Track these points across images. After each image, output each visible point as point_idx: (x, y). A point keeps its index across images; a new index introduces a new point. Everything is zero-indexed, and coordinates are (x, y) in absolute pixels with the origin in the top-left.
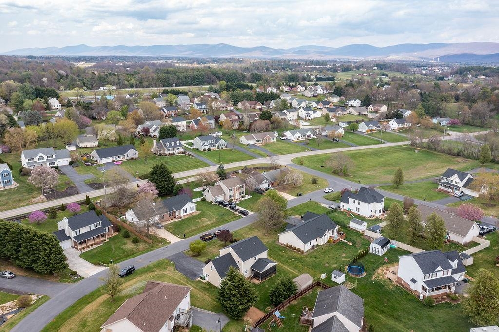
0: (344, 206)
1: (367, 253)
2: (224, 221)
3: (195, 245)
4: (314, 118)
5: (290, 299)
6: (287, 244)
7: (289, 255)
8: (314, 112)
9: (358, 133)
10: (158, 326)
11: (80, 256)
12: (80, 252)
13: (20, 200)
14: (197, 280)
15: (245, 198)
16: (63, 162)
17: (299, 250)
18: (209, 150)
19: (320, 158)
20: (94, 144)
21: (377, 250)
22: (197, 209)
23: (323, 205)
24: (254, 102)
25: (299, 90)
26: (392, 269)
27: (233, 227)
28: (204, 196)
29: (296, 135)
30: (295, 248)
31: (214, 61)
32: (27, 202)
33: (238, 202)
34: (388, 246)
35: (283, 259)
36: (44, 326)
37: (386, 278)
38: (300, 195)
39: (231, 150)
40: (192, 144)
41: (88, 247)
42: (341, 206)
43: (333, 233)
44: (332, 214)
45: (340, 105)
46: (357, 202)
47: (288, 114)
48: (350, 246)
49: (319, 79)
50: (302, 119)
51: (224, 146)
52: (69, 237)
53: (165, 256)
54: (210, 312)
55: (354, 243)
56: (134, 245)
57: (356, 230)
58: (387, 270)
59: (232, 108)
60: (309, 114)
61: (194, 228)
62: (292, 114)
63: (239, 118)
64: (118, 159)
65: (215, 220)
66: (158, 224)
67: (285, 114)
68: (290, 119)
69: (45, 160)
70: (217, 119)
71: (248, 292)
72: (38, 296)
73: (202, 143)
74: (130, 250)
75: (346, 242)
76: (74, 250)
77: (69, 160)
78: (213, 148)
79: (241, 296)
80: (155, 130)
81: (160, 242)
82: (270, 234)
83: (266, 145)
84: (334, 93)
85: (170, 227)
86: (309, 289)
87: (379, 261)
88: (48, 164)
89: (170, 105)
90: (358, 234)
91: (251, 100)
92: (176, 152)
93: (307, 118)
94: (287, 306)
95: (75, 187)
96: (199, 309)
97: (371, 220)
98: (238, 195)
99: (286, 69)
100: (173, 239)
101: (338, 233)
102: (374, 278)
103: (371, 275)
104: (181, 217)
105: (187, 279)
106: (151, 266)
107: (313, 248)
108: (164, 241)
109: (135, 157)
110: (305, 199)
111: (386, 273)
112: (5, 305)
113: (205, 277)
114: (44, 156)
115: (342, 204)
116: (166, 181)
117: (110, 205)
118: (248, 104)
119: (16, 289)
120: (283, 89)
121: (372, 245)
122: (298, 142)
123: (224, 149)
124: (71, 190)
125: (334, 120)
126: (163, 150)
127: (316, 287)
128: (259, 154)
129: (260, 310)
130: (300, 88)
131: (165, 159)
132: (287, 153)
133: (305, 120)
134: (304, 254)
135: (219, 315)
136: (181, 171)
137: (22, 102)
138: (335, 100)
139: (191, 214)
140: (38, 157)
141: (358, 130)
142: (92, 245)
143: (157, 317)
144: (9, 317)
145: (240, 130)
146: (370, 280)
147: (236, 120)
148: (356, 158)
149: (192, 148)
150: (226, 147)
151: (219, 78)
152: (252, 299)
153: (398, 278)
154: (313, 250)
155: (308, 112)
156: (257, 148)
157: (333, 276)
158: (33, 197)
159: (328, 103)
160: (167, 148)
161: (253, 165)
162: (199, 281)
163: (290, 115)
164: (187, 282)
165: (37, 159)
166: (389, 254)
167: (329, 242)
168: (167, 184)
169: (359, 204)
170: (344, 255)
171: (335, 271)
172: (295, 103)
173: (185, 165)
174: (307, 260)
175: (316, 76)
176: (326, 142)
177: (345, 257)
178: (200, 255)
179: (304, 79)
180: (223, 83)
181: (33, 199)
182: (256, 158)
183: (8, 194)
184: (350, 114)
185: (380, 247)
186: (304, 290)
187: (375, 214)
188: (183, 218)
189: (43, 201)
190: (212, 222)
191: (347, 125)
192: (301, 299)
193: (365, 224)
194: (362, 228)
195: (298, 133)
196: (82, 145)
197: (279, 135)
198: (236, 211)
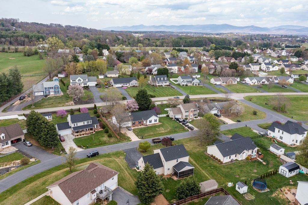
0: (271, 134)
1: (276, 173)
2: (175, 132)
3: (142, 145)
4: (273, 71)
5: (192, 198)
6: (212, 155)
7: (210, 164)
8: (273, 66)
9: (305, 83)
10: (80, 195)
11: (73, 140)
12: (74, 137)
13: (59, 103)
14: (134, 169)
15: (197, 119)
16: (92, 84)
17: (219, 161)
18: (187, 85)
19: (267, 98)
20: (116, 76)
21: (285, 172)
22: (159, 121)
23: (255, 131)
24: (230, 58)
25: (268, 52)
26: (293, 191)
27: (178, 137)
28: (169, 114)
29: (253, 81)
30: (217, 159)
31: (217, 34)
32: (63, 104)
33: (191, 120)
34: (297, 171)
35: (204, 165)
36: (25, 179)
37: (285, 198)
38: (239, 121)
39: (202, 87)
40: (176, 81)
41: (81, 135)
42: (268, 133)
43: (252, 153)
44: (259, 139)
45: (298, 63)
46: (281, 131)
47: (252, 67)
48: (264, 165)
49: (287, 47)
50: (263, 71)
51: (197, 84)
52: (71, 127)
53: (123, 149)
54: (130, 194)
55: (268, 164)
56: (108, 138)
57: (273, 154)
58: (289, 191)
59: (214, 61)
60: (269, 67)
61: (152, 133)
62: (255, 67)
63: (215, 67)
64: (125, 86)
65: (169, 130)
66: (130, 127)
67: (250, 67)
68: (253, 70)
69: (82, 82)
70: (200, 67)
71: (155, 185)
72: (35, 160)
73: (182, 80)
74: (104, 141)
75: (262, 161)
76: (72, 135)
77: (96, 83)
78: (189, 84)
79: (149, 187)
80: (155, 71)
81: (125, 139)
82: (203, 145)
83: (228, 86)
84: (294, 55)
85: (136, 130)
86: (213, 193)
87: (285, 182)
88: (83, 84)
89: (173, 57)
90: (275, 156)
91: (228, 57)
92: (164, 84)
93: (267, 70)
94: (189, 202)
95: (93, 99)
96: (123, 189)
97: (292, 147)
98: (192, 116)
99: (265, 40)
100: (134, 138)
101: (257, 153)
102: (273, 195)
103: (272, 192)
104: (147, 125)
105: (128, 167)
106: (111, 153)
107: (232, 161)
108: (128, 139)
109: (136, 85)
110: (242, 125)
111: (286, 193)
112: (16, 161)
113: (139, 167)
114: (81, 79)
115: (269, 132)
116: (145, 101)
117: (107, 112)
118: (225, 59)
119: (27, 153)
120: (255, 51)
121: (281, 167)
122: (254, 86)
123: (197, 85)
124: (90, 100)
125: (288, 73)
126: (155, 83)
127: (220, 192)
128: (221, 91)
129: (167, 200)
130: (269, 51)
131: (155, 88)
132: (242, 92)
133: (265, 72)
134: (223, 165)
135: (135, 197)
136: (162, 96)
137: (87, 50)
138: (295, 60)
139: (154, 124)
140: (78, 79)
141: (306, 81)
142: (83, 134)
143: (82, 189)
144: (12, 169)
145: (214, 75)
146: (269, 196)
147: (212, 68)
148: (297, 100)
149: (176, 83)
150: (199, 85)
151: (212, 43)
152: (157, 190)
153: (296, 200)
154: (231, 163)
155: (268, 66)
156: (221, 87)
157: (237, 186)
158: (67, 102)
159: (288, 61)
160: (158, 81)
161: (214, 98)
162: (135, 170)
163: (253, 67)
164: (126, 169)
165: (77, 81)
166: (296, 178)
167: (247, 159)
168: (145, 103)
169: (283, 134)
170: (256, 171)
171: (239, 183)
172: (261, 60)
173: (166, 93)
174: (223, 169)
175: (286, 44)
176: (275, 87)
177: (255, 173)
178: (146, 152)
179: (275, 46)
180: (214, 45)
181: (67, 103)
182: (217, 93)
183: (55, 99)
184: (303, 69)
185: (287, 170)
186: (208, 193)
187: (296, 144)
188: (148, 126)
189: (72, 105)
190: (166, 131)
191: (298, 77)
192: (203, 199)
193: (283, 150)
194: (280, 152)
195: (254, 79)
196: (109, 76)
197: (241, 80)
198: (186, 126)
